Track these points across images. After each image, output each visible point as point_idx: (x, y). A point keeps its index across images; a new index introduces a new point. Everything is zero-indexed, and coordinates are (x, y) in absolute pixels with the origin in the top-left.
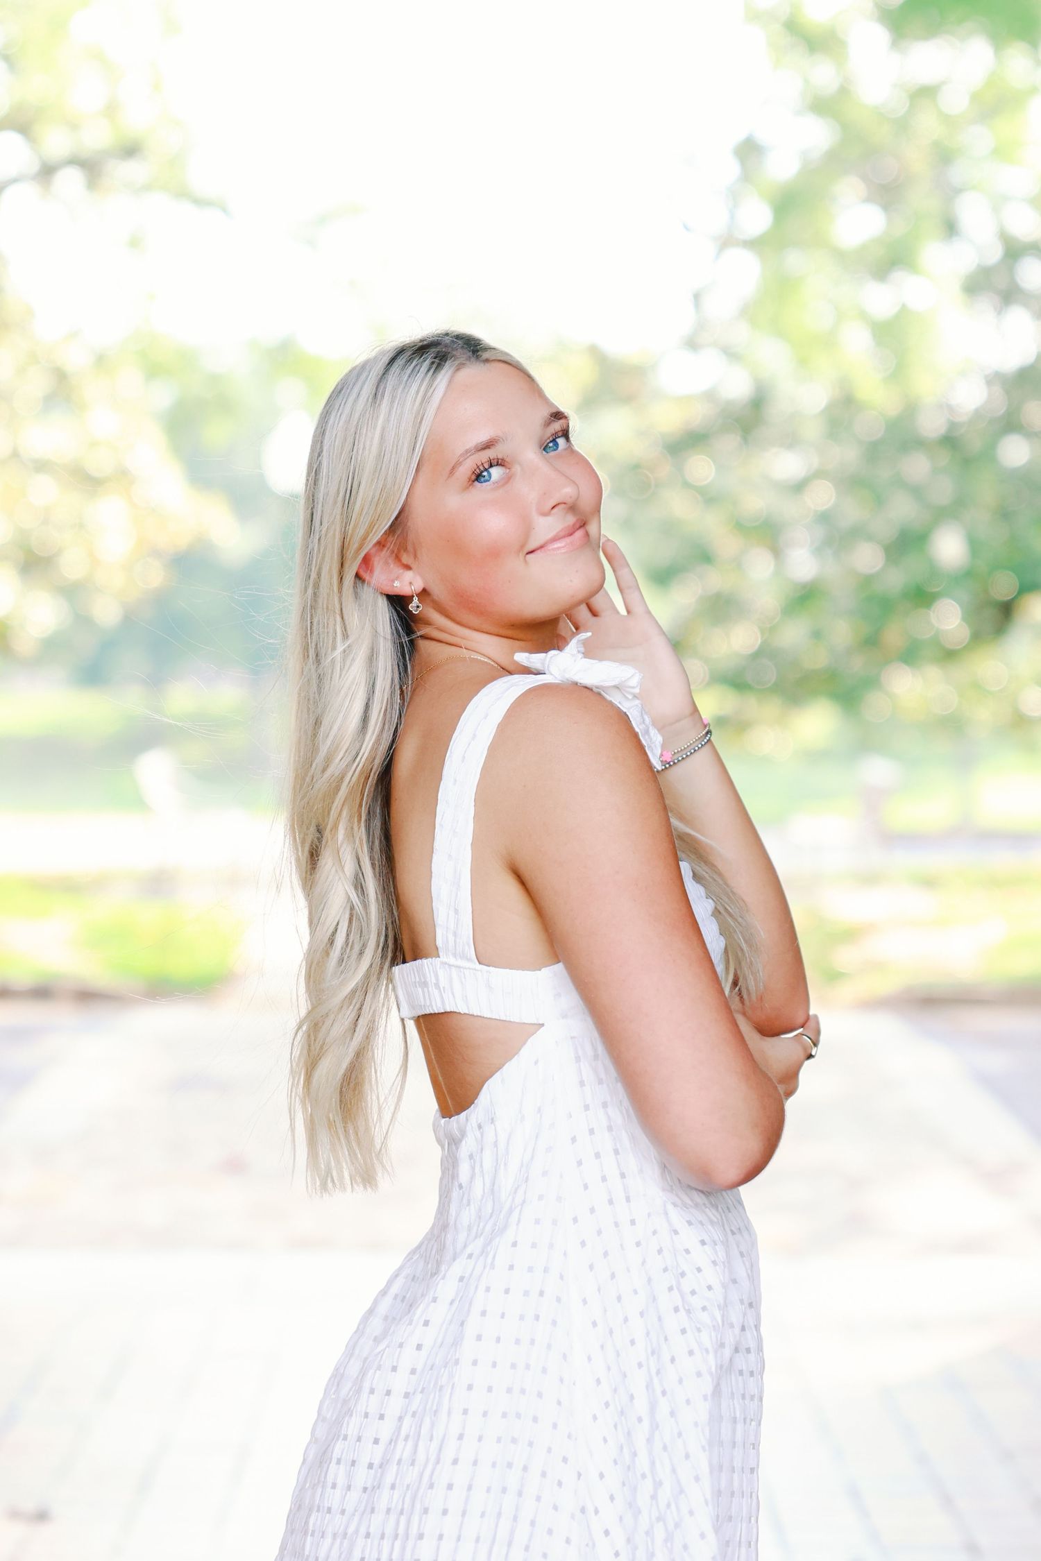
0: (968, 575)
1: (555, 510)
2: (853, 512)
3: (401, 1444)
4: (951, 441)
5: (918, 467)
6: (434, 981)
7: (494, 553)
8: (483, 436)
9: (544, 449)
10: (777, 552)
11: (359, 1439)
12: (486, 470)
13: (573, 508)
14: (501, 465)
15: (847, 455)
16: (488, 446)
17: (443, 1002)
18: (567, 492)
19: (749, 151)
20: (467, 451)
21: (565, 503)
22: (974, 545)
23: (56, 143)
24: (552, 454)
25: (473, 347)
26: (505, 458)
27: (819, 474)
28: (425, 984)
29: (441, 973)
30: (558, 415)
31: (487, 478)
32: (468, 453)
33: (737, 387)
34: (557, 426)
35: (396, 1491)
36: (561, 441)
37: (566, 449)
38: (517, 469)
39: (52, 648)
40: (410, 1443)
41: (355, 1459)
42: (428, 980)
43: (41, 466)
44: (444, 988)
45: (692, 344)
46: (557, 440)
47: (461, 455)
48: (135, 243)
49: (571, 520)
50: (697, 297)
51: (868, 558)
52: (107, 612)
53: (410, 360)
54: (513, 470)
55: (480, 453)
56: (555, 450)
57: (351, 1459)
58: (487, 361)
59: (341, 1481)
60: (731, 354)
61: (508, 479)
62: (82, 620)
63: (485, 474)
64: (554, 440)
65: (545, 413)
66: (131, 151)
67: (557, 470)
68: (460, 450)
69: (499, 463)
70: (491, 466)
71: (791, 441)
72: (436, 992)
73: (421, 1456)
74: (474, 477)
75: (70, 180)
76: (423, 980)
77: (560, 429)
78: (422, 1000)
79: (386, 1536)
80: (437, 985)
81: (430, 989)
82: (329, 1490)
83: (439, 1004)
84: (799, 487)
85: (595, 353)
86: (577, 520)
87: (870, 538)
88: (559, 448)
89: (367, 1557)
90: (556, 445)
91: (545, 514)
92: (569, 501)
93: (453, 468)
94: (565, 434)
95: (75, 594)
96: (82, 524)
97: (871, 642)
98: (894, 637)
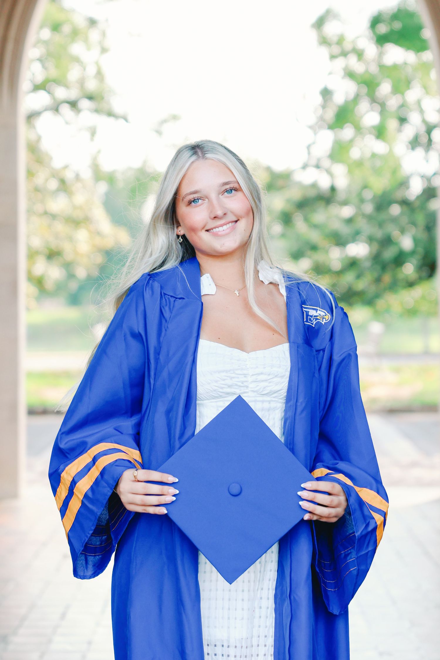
19: (326, 93)
22: (416, 241)
27: (358, 216)
33: (325, 183)
39: (59, 288)
43: (56, 217)
50: (309, 147)
52: (81, 273)
71: (345, 203)
75: (65, 109)
85: (268, 169)
93: (183, 198)
95: (68, 266)
96: (70, 239)
97: (378, 280)
98: (387, 278)
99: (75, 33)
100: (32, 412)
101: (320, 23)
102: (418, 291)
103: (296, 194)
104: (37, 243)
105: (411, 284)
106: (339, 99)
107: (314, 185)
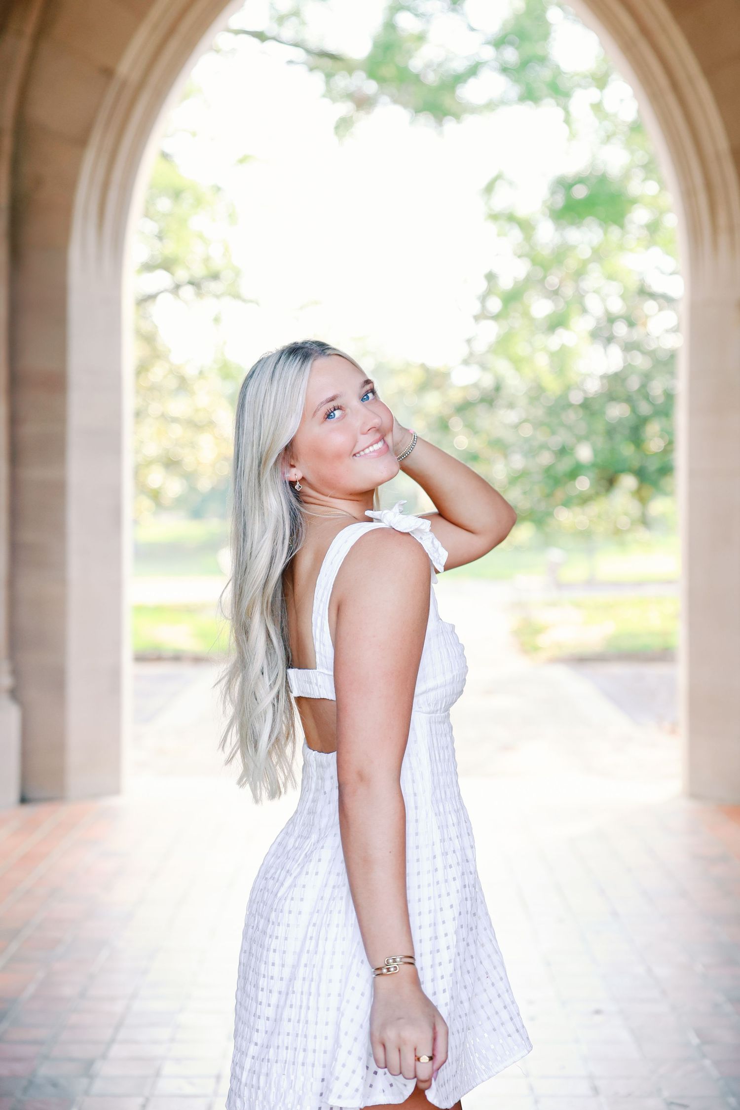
0: (594, 465)
1: (370, 431)
2: (541, 437)
3: (308, 941)
4: (586, 405)
5: (571, 417)
6: (315, 682)
7: (338, 456)
8: (330, 395)
9: (362, 400)
10: (506, 456)
11: (286, 939)
12: (332, 412)
13: (378, 430)
14: (340, 409)
15: (539, 412)
16: (333, 399)
17: (319, 694)
18: (376, 421)
19: (491, 277)
20: (322, 403)
21: (375, 428)
22: (595, 452)
23: (182, 274)
24: (366, 402)
25: (322, 348)
26: (342, 405)
27: (526, 421)
28: (310, 683)
29: (319, 678)
30: (368, 382)
31: (333, 416)
32: (322, 404)
33: (487, 381)
34: (368, 387)
35: (308, 968)
36: (370, 395)
37: (373, 399)
38: (348, 410)
39: (180, 502)
40: (313, 941)
41: (285, 950)
42: (312, 681)
43: (175, 420)
44: (320, 686)
45: (466, 362)
46: (369, 395)
47: (318, 405)
48: (217, 320)
49: (378, 436)
50: (469, 341)
51: (546, 458)
52: (205, 484)
53: (288, 357)
54: (347, 411)
55: (329, 403)
56: (367, 400)
57: (283, 949)
58: (329, 355)
59: (278, 962)
60: (484, 367)
61: (343, 417)
62: (192, 489)
63: (332, 414)
64: (366, 395)
65: (362, 380)
66: (215, 277)
67: (369, 410)
68: (318, 403)
69: (339, 408)
70: (335, 410)
71: (511, 406)
72: (316, 688)
73: (320, 949)
74: (326, 416)
75: (188, 292)
76: (309, 681)
77: (369, 388)
78: (309, 690)
79: (304, 993)
80: (317, 684)
81: (313, 686)
82: (270, 967)
83: (318, 694)
84: (516, 427)
85: (423, 366)
86: (381, 436)
87: (548, 449)
88: (370, 399)
89: (294, 1003)
90: (368, 397)
91: (364, 434)
92: (377, 426)
93: (315, 412)
94: (373, 391)
95: (190, 477)
96: (193, 445)
97: (549, 496)
98: (560, 494)
99: (198, 201)
100: (141, 658)
101: (489, 189)
102: (596, 508)
103: (456, 396)
104: (152, 450)
105: (584, 500)
106: (506, 283)
107: (476, 385)
